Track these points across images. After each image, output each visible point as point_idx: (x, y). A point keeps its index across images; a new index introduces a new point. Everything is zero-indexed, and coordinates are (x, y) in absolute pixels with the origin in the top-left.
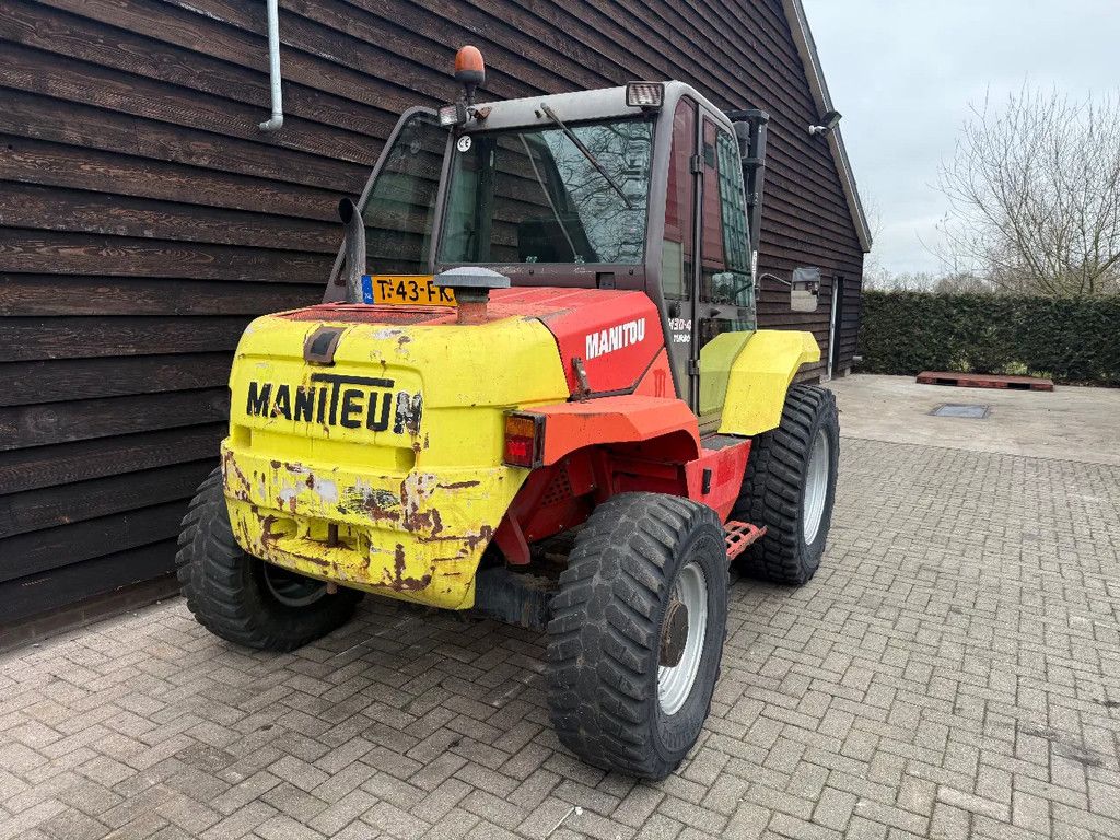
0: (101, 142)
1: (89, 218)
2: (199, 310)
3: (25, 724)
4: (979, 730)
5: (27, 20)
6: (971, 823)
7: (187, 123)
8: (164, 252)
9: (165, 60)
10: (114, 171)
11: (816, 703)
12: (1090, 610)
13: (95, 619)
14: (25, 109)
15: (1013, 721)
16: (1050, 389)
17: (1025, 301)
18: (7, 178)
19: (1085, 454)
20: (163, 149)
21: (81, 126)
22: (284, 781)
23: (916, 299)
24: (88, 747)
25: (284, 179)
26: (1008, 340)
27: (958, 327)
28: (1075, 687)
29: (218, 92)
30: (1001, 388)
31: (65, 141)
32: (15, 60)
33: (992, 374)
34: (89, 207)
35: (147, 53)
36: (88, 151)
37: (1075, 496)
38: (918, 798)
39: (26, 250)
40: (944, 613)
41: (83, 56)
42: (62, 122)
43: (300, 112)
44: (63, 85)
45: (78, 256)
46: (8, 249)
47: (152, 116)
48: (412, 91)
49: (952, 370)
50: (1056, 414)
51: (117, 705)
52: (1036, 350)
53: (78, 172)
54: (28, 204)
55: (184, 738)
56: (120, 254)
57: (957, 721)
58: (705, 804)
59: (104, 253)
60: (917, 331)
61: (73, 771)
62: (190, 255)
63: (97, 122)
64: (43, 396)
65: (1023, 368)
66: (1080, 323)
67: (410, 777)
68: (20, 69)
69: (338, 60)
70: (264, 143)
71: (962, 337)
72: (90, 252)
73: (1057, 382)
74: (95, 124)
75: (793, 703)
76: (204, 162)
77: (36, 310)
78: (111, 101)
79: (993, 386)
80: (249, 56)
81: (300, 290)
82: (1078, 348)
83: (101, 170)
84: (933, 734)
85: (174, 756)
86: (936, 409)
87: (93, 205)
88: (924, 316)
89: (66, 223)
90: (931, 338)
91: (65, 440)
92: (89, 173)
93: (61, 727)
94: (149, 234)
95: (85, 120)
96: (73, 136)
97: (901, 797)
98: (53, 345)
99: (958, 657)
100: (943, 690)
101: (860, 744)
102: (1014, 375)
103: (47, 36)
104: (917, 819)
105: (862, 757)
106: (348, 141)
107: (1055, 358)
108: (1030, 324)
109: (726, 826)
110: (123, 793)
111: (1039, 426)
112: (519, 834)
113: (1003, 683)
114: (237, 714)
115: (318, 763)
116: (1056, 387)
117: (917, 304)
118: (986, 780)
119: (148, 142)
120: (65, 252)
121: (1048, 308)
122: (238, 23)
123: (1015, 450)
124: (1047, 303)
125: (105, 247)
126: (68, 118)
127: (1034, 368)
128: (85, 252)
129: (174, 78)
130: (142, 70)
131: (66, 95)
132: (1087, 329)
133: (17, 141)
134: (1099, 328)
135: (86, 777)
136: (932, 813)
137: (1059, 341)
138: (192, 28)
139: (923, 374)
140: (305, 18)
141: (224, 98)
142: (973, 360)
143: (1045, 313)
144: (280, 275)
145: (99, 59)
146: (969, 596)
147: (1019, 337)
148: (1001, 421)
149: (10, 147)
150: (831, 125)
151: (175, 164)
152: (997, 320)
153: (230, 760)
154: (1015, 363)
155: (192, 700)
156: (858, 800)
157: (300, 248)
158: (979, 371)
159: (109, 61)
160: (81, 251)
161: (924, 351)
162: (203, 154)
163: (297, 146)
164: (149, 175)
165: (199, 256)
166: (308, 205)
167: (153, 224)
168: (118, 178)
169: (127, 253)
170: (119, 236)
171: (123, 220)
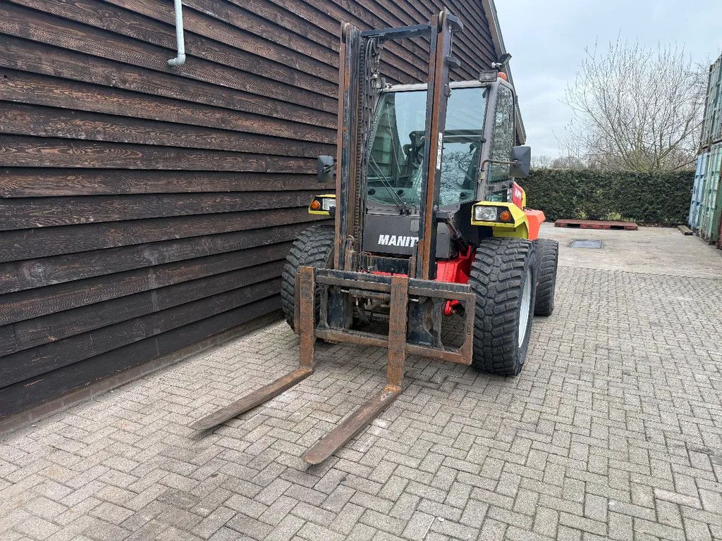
0: (67, 74)
1: (60, 127)
2: (134, 190)
3: (43, 483)
4: (666, 451)
6: (681, 511)
7: (123, 60)
8: (110, 150)
9: (107, 15)
10: (75, 94)
11: (562, 439)
12: (705, 370)
13: (71, 405)
14: (14, 49)
15: (683, 444)
16: (636, 229)
17: (620, 174)
18: (6, 99)
19: (668, 270)
20: (107, 78)
21: (53, 62)
22: (238, 512)
23: (552, 174)
24: (93, 496)
25: (186, 99)
26: (609, 199)
27: (579, 191)
28: (713, 420)
29: (141, 38)
30: (606, 229)
31: (43, 73)
32: (7, 14)
33: (599, 220)
34: (60, 120)
35: (94, 10)
36: (59, 80)
37: (672, 297)
38: (644, 497)
39: (19, 150)
40: (620, 375)
41: (53, 11)
42: (40, 59)
43: (194, 52)
44: (40, 33)
45: (54, 154)
46: (7, 150)
47: (99, 54)
48: (262, 38)
49: (575, 218)
50: (643, 245)
51: (105, 466)
52: (626, 205)
53: (51, 94)
54: (19, 118)
55: (160, 486)
56: (81, 152)
57: (651, 445)
58: (516, 509)
59: (71, 152)
60: (554, 194)
61: (88, 514)
62: (126, 152)
63: (64, 59)
64: (33, 254)
65: (618, 216)
66: (652, 188)
67: (321, 504)
68: (10, 20)
69: (217, 16)
70: (172, 74)
71: (582, 197)
72: (62, 151)
73: (639, 225)
74: (62, 60)
75: (549, 439)
76: (133, 87)
77: (28, 192)
78: (73, 44)
79: (602, 227)
80: (161, 13)
81: (196, 175)
82: (652, 203)
83: (67, 93)
84: (639, 455)
85: (156, 499)
86: (571, 243)
87: (62, 118)
88: (558, 184)
89: (46, 131)
90: (563, 198)
91: (50, 283)
92: (59, 96)
93: (70, 484)
94: (100, 138)
95: (54, 57)
96: (47, 68)
97: (634, 497)
98: (39, 217)
99: (638, 403)
100: (635, 426)
101: (598, 464)
102: (613, 220)
104: (648, 510)
105: (601, 472)
106: (224, 73)
107: (637, 210)
108: (622, 189)
109: (533, 523)
110: (129, 528)
111: (635, 253)
112: (404, 538)
113: (669, 419)
114: (190, 467)
115: (257, 498)
116: (639, 228)
117: (553, 177)
118: (680, 483)
119: (98, 73)
120: (46, 151)
121: (634, 179)
123: (627, 269)
124: (633, 175)
125: (72, 148)
126: (44, 56)
127: (625, 216)
128: (58, 151)
129: (113, 28)
130: (92, 22)
131: (42, 40)
132: (656, 191)
133: (11, 72)
134: (664, 191)
135: (99, 518)
136: (655, 506)
137: (640, 199)
139: (558, 221)
141: (145, 42)
142: (588, 212)
143: (632, 182)
144: (183, 165)
145: (63, 13)
146: (631, 364)
147: (616, 197)
148: (611, 250)
149: (5, 77)
150: (505, 63)
151: (116, 89)
152: (603, 186)
153: (197, 500)
154: (613, 213)
155: (157, 459)
156: (608, 500)
157: (196, 146)
158: (592, 218)
159: (70, 15)
160: (56, 151)
161: (558, 206)
162: (133, 81)
163: (192, 76)
164: (99, 97)
165: (132, 153)
166: (200, 117)
167: (102, 131)
168: (78, 99)
169: (86, 152)
170: (80, 140)
171: (83, 128)
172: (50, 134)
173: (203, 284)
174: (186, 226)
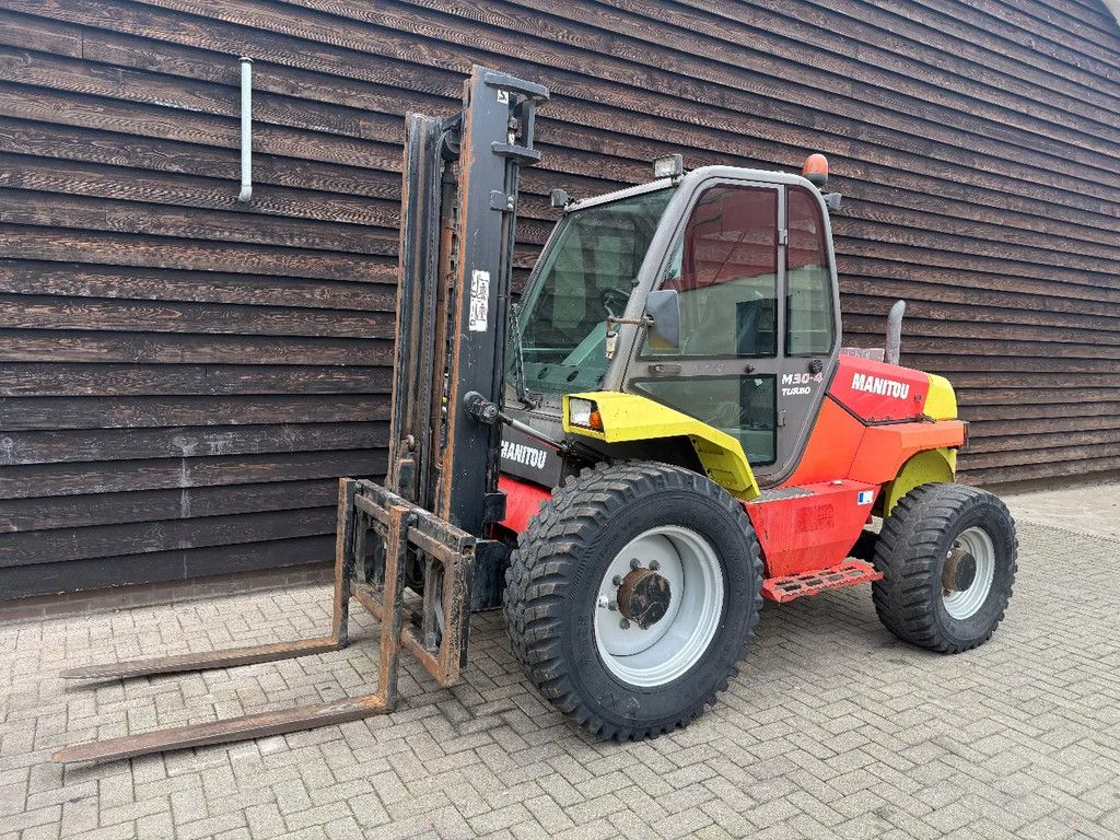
0: (70, 222)
1: (54, 284)
2: (160, 359)
5: (6, 132)
7: (159, 200)
8: (128, 309)
9: (139, 150)
10: (81, 244)
20: (132, 224)
21: (52, 210)
31: (35, 223)
34: (55, 274)
35: (119, 146)
36: (57, 230)
41: (57, 155)
42: (34, 209)
44: (35, 179)
45: (42, 314)
47: (121, 197)
53: (46, 247)
56: (83, 312)
59: (68, 311)
62: (155, 311)
63: (68, 206)
69: (332, 131)
70: (243, 212)
72: (54, 310)
74: (65, 207)
76: (174, 232)
78: (81, 188)
81: (279, 341)
83: (69, 244)
87: (59, 273)
89: (33, 288)
91: (18, 463)
92: (58, 248)
94: (113, 294)
95: (54, 204)
96: (43, 218)
98: (12, 385)
103: (24, 143)
106: (345, 204)
119: (118, 219)
120: (31, 310)
122: (218, 111)
125: (68, 306)
126: (38, 205)
128: (49, 310)
129: (146, 164)
130: (114, 161)
138: (168, 121)
140: (295, 98)
141: (199, 177)
144: (255, 328)
145: (71, 155)
151: (144, 235)
157: (281, 303)
159: (81, 156)
160: (45, 310)
162: (174, 225)
163: (279, 212)
164: (117, 246)
165: (164, 313)
166: (293, 264)
167: (116, 287)
168: (84, 250)
169: (91, 311)
170: (82, 297)
171: (87, 284)
172: (39, 291)
173: (280, 491)
174: (253, 408)
